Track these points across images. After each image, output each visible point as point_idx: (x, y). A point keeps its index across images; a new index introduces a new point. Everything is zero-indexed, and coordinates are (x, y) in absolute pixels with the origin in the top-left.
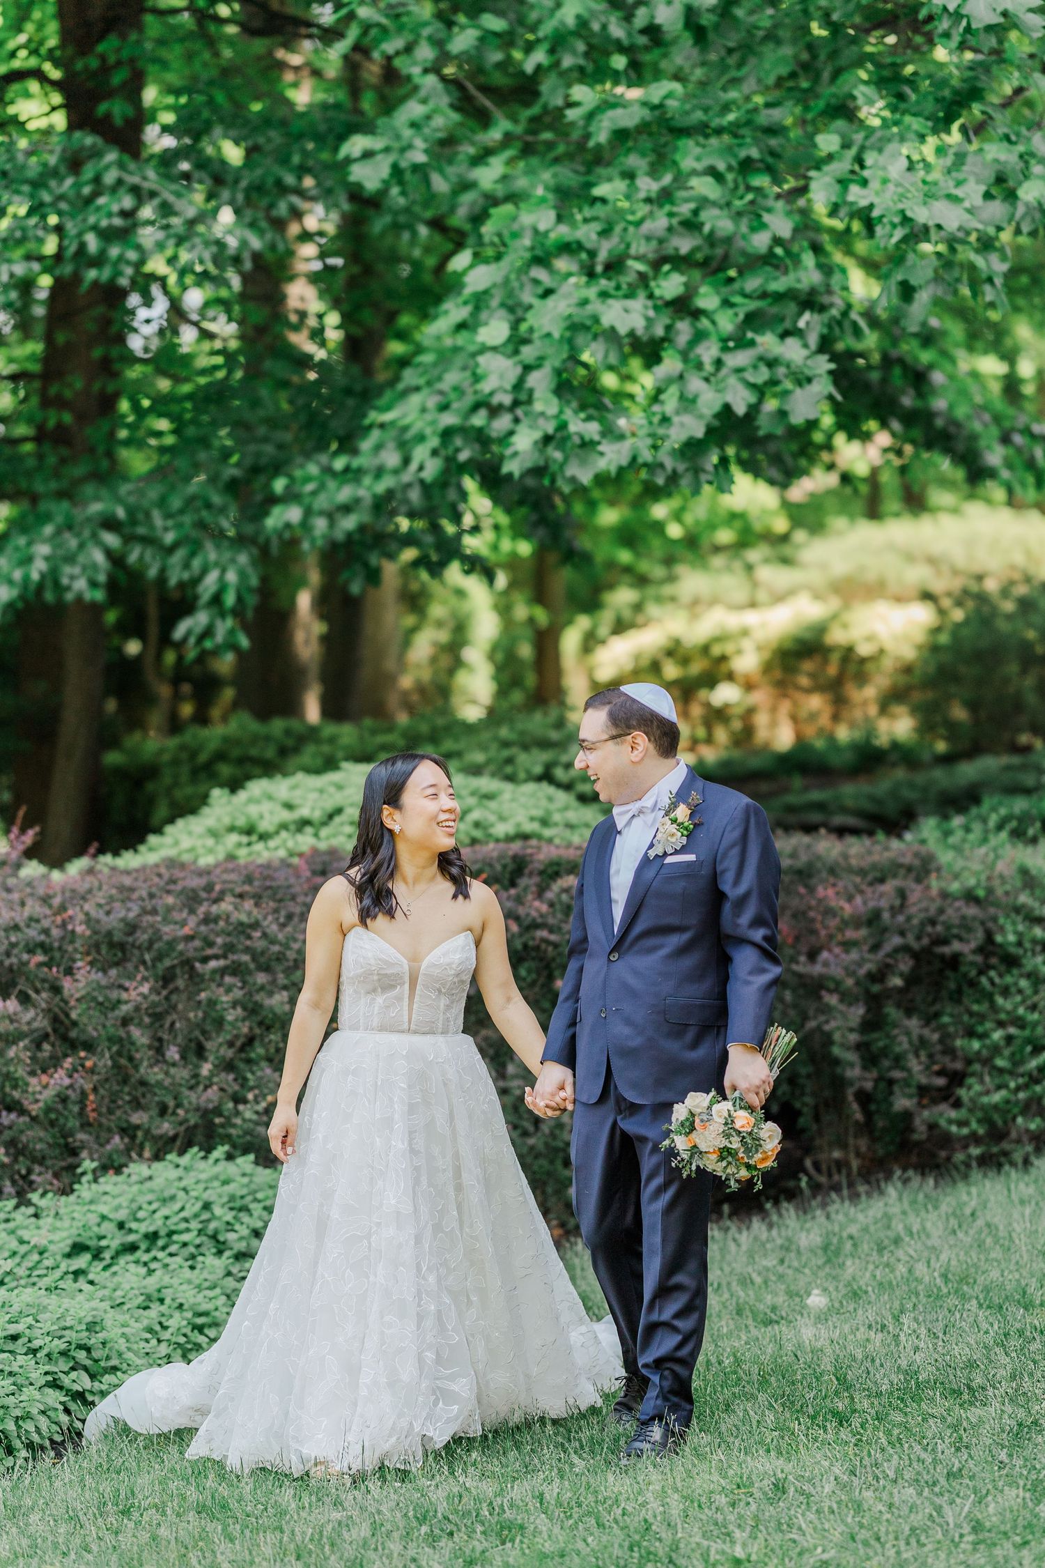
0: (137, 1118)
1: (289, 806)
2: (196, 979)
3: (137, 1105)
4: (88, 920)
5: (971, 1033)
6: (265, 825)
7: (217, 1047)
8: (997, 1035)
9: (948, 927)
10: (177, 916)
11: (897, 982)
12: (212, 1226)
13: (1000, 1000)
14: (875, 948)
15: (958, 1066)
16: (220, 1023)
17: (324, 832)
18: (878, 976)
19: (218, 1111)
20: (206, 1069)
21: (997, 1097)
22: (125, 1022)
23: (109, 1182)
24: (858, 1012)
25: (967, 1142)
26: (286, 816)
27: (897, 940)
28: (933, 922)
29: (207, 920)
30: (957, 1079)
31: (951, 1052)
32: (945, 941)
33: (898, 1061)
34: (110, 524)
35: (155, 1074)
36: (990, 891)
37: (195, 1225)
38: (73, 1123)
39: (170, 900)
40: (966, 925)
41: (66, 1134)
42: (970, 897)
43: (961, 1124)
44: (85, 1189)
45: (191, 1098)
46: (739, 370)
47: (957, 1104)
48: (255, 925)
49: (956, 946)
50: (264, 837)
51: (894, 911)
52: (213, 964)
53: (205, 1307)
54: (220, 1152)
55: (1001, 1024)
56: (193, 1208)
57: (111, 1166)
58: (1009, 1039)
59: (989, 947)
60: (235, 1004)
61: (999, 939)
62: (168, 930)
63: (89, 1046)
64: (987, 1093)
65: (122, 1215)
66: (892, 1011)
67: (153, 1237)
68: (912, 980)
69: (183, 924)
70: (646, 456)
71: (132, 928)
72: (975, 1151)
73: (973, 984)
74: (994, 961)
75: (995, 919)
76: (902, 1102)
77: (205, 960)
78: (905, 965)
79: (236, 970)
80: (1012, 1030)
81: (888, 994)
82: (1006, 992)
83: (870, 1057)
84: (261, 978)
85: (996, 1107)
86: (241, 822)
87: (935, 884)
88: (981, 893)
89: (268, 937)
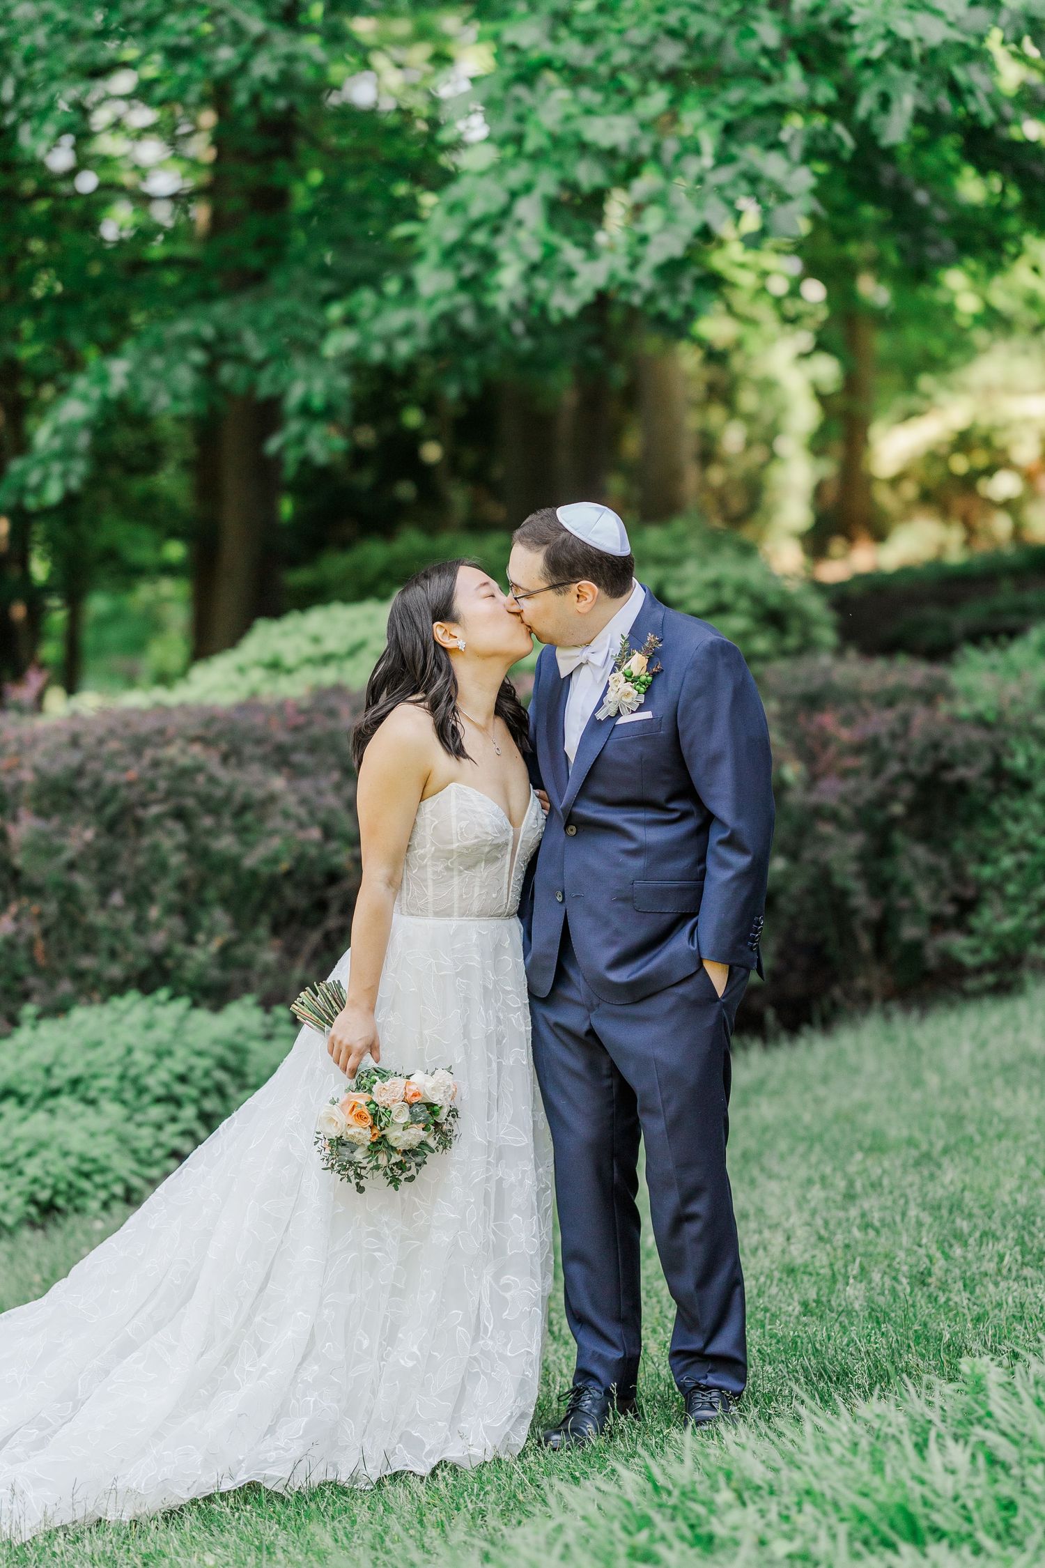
0: (86, 962)
1: (316, 640)
2: (139, 825)
3: (88, 949)
4: (36, 770)
5: (983, 859)
6: (290, 659)
7: (165, 890)
8: (1008, 862)
9: (953, 751)
10: (121, 762)
11: (897, 809)
12: (133, 1072)
13: (1010, 826)
14: (876, 772)
15: (969, 893)
16: (163, 867)
17: (349, 665)
18: (882, 801)
19: (168, 952)
20: (154, 913)
21: (1008, 925)
22: (71, 866)
23: (49, 1029)
24: (856, 841)
25: (979, 971)
26: (309, 650)
27: (894, 768)
28: (936, 746)
29: (156, 764)
30: (967, 906)
31: (959, 875)
32: (946, 766)
33: (906, 890)
35: (98, 918)
36: (1001, 715)
37: (117, 1070)
38: (24, 969)
39: (114, 745)
40: (972, 751)
41: (18, 978)
42: (980, 722)
43: (975, 951)
44: (23, 1035)
45: (137, 941)
46: (720, 189)
47: (970, 932)
48: (199, 769)
49: (962, 772)
50: (290, 672)
51: (894, 736)
52: (155, 810)
53: (95, 1152)
54: (163, 994)
55: (1013, 850)
56: (117, 1053)
57: (58, 1010)
58: (1020, 866)
59: (998, 773)
60: (179, 848)
61: (1007, 762)
62: (110, 777)
63: (35, 891)
64: (998, 919)
65: (47, 1061)
66: (898, 838)
67: (75, 1083)
68: (914, 808)
69: (126, 769)
70: (624, 274)
71: (79, 772)
72: (989, 979)
73: (984, 810)
74: (1005, 785)
75: (1004, 743)
76: (910, 931)
77: (145, 805)
78: (907, 791)
79: (180, 815)
80: (1025, 856)
81: (893, 822)
82: (1016, 818)
83: (880, 886)
84: (207, 822)
85: (1009, 936)
86: (267, 657)
87: (944, 708)
88: (990, 716)
89: (212, 780)
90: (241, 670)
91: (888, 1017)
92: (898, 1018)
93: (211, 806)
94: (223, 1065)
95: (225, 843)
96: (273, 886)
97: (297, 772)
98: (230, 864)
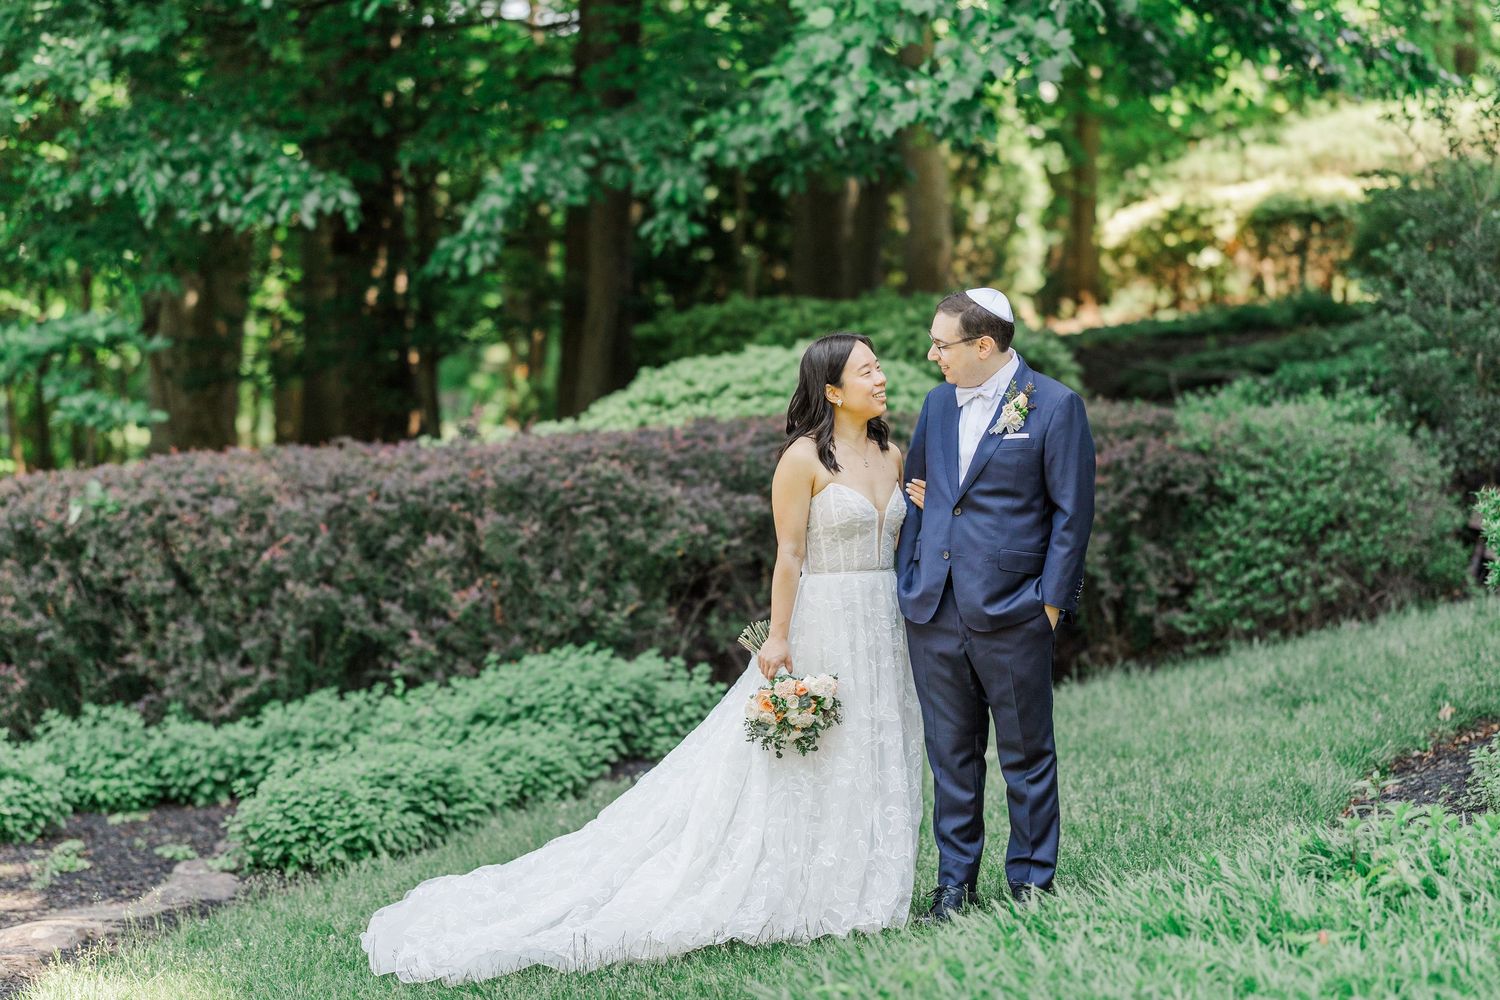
0: (533, 623)
1: (690, 383)
2: (575, 522)
3: (533, 613)
4: (496, 478)
5: (1199, 555)
6: (670, 398)
7: (591, 569)
8: (1217, 557)
9: (1177, 473)
10: (561, 474)
11: (1135, 516)
12: (573, 702)
13: (1219, 529)
14: (1119, 489)
15: (1188, 580)
16: (591, 552)
17: (715, 403)
18: (1123, 510)
19: (593, 616)
20: (583, 586)
21: (1217, 604)
22: (522, 551)
23: (506, 670)
25: (1195, 639)
26: (686, 390)
27: (1134, 484)
28: (1164, 469)
29: (585, 476)
30: (1186, 590)
31: (1181, 568)
32: (1172, 484)
33: (1141, 577)
34: (590, 150)
35: (544, 590)
36: (1213, 445)
37: (561, 701)
38: (485, 627)
39: (555, 461)
40: (1192, 472)
41: (480, 634)
42: (1198, 450)
43: (1192, 624)
44: (489, 674)
45: (571, 607)
46: (1002, 46)
47: (1189, 610)
48: (619, 479)
49: (1183, 488)
50: (670, 407)
51: (1132, 461)
52: (586, 509)
53: (551, 758)
54: (591, 646)
55: (1221, 548)
56: (562, 687)
57: (512, 658)
58: (1227, 560)
59: (1211, 489)
60: (602, 538)
61: (1218, 482)
62: (552, 484)
63: (496, 569)
64: (1210, 600)
65: (508, 694)
66: (1135, 538)
67: (530, 710)
68: (1147, 515)
69: (564, 479)
70: (929, 112)
71: (529, 480)
72: (1203, 645)
73: (1200, 517)
74: (1216, 499)
75: (1216, 467)
76: (1143, 608)
77: (579, 506)
78: (1142, 502)
79: (602, 512)
80: (1230, 553)
81: (1130, 525)
82: (1224, 524)
83: (1121, 574)
84: (624, 519)
85: (1217, 612)
86: (652, 396)
87: (1170, 440)
88: (1205, 447)
89: (627, 487)
90: (632, 405)
91: (1127, 671)
92: (1134, 672)
93: (627, 508)
94: (637, 698)
95: (637, 535)
96: (668, 568)
97: (689, 483)
98: (642, 550)
